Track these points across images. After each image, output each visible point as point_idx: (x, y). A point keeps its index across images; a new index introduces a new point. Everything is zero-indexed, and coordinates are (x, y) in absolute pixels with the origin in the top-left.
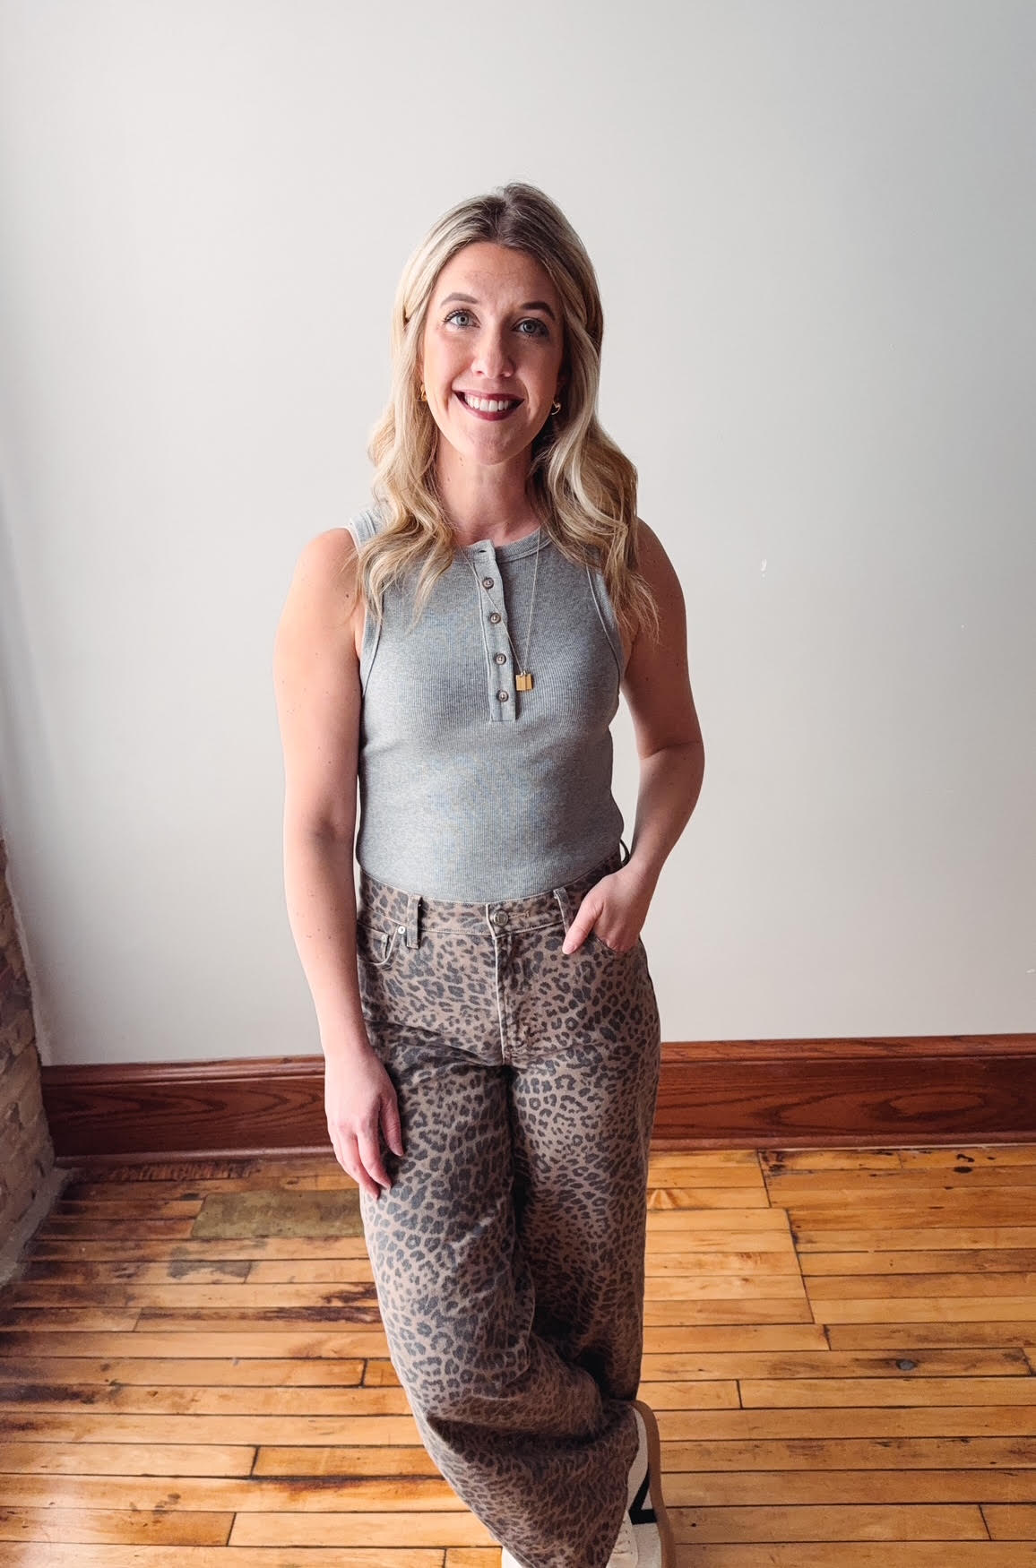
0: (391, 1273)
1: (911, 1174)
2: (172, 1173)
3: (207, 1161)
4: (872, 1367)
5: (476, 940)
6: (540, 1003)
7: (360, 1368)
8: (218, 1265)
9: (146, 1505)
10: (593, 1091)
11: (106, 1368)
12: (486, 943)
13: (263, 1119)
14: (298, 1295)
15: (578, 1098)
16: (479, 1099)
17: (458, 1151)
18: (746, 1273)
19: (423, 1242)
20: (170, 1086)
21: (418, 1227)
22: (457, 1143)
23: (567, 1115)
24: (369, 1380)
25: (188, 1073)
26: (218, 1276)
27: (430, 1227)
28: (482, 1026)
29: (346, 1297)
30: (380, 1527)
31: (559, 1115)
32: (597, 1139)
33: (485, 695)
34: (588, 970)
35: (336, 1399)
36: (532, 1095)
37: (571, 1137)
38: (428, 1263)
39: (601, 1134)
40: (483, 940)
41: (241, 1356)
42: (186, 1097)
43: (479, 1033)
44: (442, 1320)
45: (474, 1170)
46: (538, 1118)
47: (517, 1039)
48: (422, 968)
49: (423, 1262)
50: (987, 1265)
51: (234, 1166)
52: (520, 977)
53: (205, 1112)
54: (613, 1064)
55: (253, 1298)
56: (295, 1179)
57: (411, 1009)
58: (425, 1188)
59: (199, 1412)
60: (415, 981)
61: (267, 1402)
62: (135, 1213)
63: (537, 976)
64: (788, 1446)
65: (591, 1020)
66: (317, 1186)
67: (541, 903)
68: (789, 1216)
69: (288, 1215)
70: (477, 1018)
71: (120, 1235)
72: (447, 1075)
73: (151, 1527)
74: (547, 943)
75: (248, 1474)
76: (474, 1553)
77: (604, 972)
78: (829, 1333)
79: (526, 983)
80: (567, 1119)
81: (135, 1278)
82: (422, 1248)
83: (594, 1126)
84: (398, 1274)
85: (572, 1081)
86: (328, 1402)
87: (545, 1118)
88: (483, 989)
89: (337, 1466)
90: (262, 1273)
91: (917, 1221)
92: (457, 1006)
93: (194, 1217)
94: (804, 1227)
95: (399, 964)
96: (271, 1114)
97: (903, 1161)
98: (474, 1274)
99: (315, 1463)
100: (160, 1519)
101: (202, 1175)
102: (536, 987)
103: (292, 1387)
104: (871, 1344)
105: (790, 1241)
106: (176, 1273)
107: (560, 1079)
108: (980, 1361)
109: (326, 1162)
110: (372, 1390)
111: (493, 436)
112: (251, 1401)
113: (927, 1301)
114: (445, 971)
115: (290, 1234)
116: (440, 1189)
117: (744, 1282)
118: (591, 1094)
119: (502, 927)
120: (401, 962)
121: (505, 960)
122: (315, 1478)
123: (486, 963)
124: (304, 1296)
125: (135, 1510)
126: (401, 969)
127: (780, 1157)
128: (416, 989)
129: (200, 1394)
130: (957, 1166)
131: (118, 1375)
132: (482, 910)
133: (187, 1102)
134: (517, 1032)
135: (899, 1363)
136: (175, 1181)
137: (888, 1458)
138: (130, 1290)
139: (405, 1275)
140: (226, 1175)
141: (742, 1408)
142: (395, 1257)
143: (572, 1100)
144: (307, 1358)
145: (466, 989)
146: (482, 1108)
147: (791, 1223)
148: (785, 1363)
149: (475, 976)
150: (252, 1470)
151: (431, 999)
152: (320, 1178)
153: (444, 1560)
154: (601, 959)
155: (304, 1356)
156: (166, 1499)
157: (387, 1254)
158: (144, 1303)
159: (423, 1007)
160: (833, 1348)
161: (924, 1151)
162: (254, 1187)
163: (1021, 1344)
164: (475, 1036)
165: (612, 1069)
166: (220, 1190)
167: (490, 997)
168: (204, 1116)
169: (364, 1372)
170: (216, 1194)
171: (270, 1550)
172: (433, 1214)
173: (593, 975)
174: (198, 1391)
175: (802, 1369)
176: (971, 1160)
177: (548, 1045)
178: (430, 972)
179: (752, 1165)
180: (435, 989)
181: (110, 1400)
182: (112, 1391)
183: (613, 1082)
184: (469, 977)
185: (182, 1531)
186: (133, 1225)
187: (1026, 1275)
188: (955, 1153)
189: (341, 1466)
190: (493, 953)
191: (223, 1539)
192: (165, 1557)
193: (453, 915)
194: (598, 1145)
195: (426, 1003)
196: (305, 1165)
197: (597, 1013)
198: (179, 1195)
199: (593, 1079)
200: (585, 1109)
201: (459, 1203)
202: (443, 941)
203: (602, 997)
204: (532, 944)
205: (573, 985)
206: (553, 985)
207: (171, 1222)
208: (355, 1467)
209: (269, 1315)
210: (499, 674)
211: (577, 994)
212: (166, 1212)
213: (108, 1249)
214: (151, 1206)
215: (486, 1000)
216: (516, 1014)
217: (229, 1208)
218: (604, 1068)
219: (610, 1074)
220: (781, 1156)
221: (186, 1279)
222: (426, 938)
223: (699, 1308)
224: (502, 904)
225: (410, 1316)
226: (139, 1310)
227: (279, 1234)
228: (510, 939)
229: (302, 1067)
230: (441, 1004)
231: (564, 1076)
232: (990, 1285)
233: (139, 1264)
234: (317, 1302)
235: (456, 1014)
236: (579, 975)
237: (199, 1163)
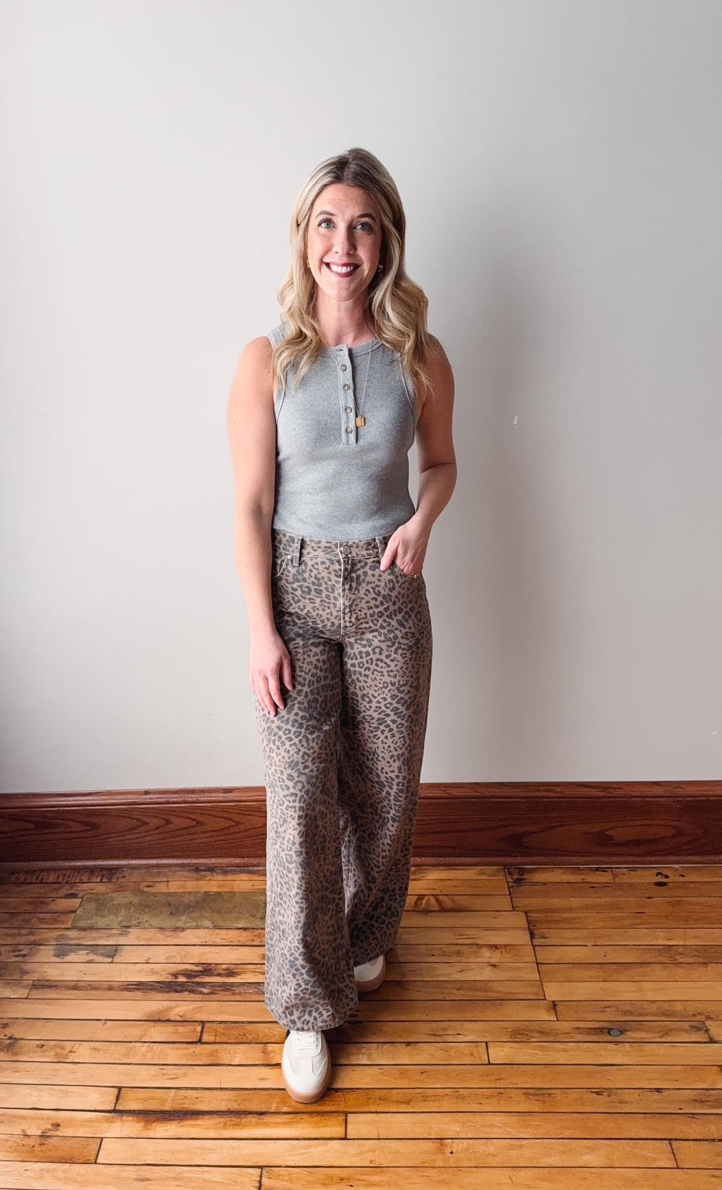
0: (275, 748)
1: (621, 887)
2: (58, 877)
3: (85, 868)
4: (589, 1034)
5: (332, 562)
6: (364, 601)
7: (199, 1029)
8: (93, 948)
9: (35, 1131)
10: (393, 656)
11: (5, 1026)
12: (337, 564)
13: (130, 836)
14: (153, 972)
15: (385, 660)
16: (324, 662)
17: (312, 688)
18: (493, 961)
19: (292, 732)
20: (58, 811)
21: (290, 724)
22: (311, 683)
23: (379, 669)
24: (205, 1038)
25: (72, 800)
26: (92, 957)
27: (297, 725)
28: (331, 612)
29: (188, 974)
30: (211, 1150)
31: (374, 670)
32: (397, 685)
33: (340, 429)
34: (392, 584)
35: (180, 1052)
36: (359, 660)
37: (382, 682)
38: (295, 744)
39: (399, 681)
40: (335, 562)
41: (109, 1018)
42: (70, 820)
43: (329, 616)
44: (300, 774)
45: (320, 699)
46: (363, 672)
47: (350, 622)
48: (300, 577)
49: (291, 743)
50: (677, 957)
51: (105, 872)
52: (354, 585)
53: (83, 831)
54: (405, 641)
55: (118, 974)
56: (152, 884)
57: (292, 602)
58: (294, 705)
59: (75, 1061)
60: (295, 586)
61: (127, 1054)
62: (29, 908)
63: (364, 585)
64: (525, 1094)
65: (391, 613)
66: (168, 889)
67: (369, 544)
68: (527, 917)
69: (146, 910)
70: (329, 608)
71: (17, 924)
72: (308, 646)
73: (37, 1148)
74: (370, 567)
75: (112, 1108)
76: (283, 1171)
77: (400, 587)
78: (557, 1007)
79: (357, 588)
80: (379, 672)
81: (27, 958)
82: (291, 735)
83: (395, 677)
84: (278, 748)
85: (382, 650)
86: (174, 1054)
87: (367, 673)
88: (333, 591)
89: (179, 1104)
90: (126, 955)
91: (626, 922)
92: (318, 601)
93: (75, 912)
94: (538, 926)
95: (287, 576)
96: (134, 833)
97: (614, 876)
98: (319, 754)
99: (164, 1101)
100: (45, 1142)
101: (81, 879)
102: (362, 591)
103: (146, 1042)
104: (589, 1016)
105: (528, 937)
106: (61, 954)
107: (374, 649)
108: (671, 1030)
109: (175, 871)
110: (207, 1046)
111: (345, 285)
112: (116, 1052)
113: (633, 984)
114: (313, 579)
115: (147, 925)
116: (302, 706)
117: (492, 968)
118: (392, 657)
119: (346, 555)
120: (288, 574)
121: (346, 573)
122: (162, 1112)
123: (336, 575)
124: (157, 973)
125: (26, 1135)
126: (288, 578)
127: (521, 873)
128: (296, 590)
129: (76, 1047)
130: (657, 881)
131: (15, 1031)
132: (336, 545)
133: (70, 823)
134: (350, 618)
135: (609, 1031)
136: (60, 883)
137: (601, 1103)
138: (25, 967)
139: (282, 749)
140: (99, 880)
141: (490, 1064)
142: (277, 740)
143: (382, 661)
144: (159, 1021)
145: (324, 590)
146: (325, 667)
147: (529, 922)
148: (524, 1030)
149: (329, 583)
150: (115, 1106)
151: (303, 595)
152: (170, 883)
153: (261, 1177)
154: (399, 578)
155: (156, 1019)
156: (49, 1127)
157: (272, 738)
158: (35, 977)
159: (299, 601)
160: (560, 1018)
161: (631, 869)
162: (121, 889)
163: (703, 1018)
164: (327, 618)
165: (404, 644)
166: (94, 891)
167: (337, 596)
168: (84, 834)
169: (202, 1032)
170: (92, 893)
171: (129, 1168)
172: (298, 718)
173: (394, 588)
174: (75, 1044)
175: (536, 1035)
176: (667, 877)
177: (367, 626)
178: (304, 580)
179: (501, 878)
180: (306, 590)
181: (8, 1051)
182: (10, 1043)
183: (404, 652)
184: (326, 583)
185: (61, 1152)
186: (28, 916)
187: (708, 966)
188: (655, 871)
189: (183, 1104)
190: (340, 570)
191: (93, 1158)
192: (48, 1171)
193: (319, 547)
194: (398, 689)
195: (301, 598)
196: (159, 873)
197: (395, 610)
198: (63, 895)
199: (393, 649)
200: (389, 666)
201: (313, 715)
202: (313, 563)
203: (399, 601)
204: (362, 567)
205: (383, 592)
206: (371, 591)
207: (57, 915)
208: (194, 1105)
209: (130, 987)
210: (348, 418)
211: (384, 597)
212: (53, 907)
213: (8, 935)
214: (41, 902)
215: (334, 597)
216: (351, 606)
217: (101, 905)
218: (399, 643)
219: (403, 647)
220: (522, 871)
221: (67, 959)
222: (304, 561)
223: (458, 986)
224: (347, 542)
225: (284, 770)
226: (31, 982)
227: (138, 926)
228: (350, 562)
229: (158, 798)
230: (310, 599)
231: (377, 647)
232: (680, 973)
233: (33, 946)
234: (167, 978)
235: (317, 605)
236: (386, 586)
237: (77, 870)
